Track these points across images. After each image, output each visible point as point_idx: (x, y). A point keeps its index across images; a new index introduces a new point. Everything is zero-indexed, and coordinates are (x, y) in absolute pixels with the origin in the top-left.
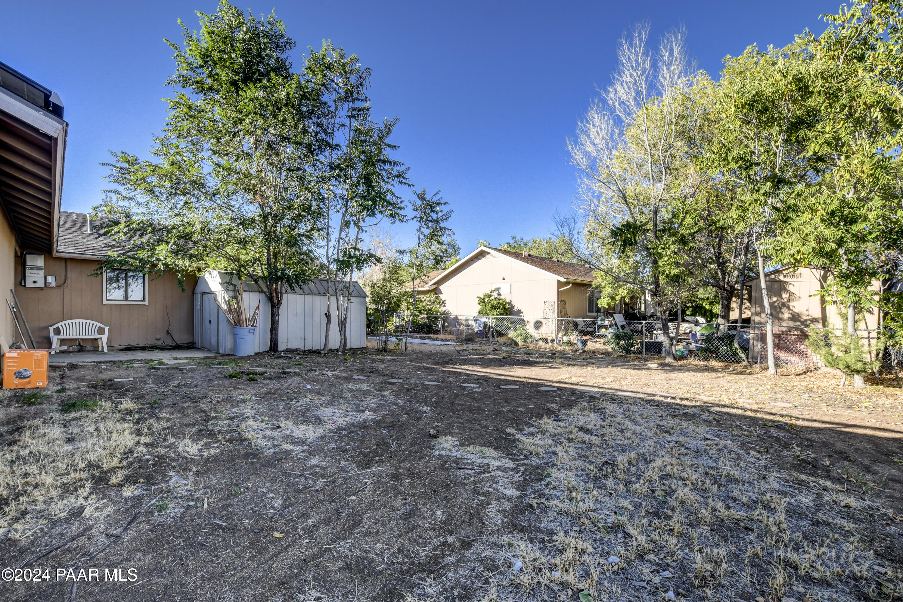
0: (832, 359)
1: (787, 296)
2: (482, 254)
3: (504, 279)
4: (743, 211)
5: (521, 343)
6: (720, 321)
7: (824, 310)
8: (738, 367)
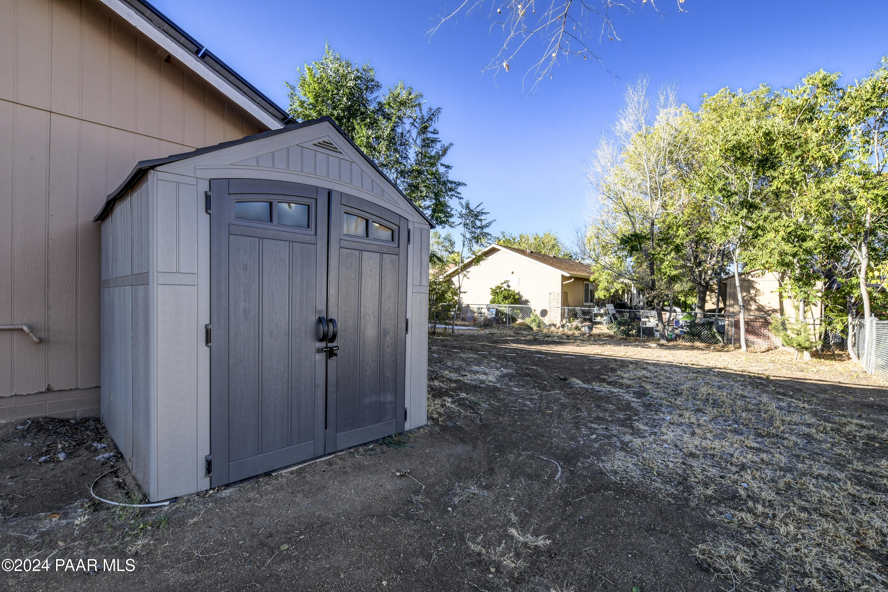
0: (788, 340)
1: (754, 292)
2: (493, 251)
3: (513, 273)
4: (725, 228)
5: (535, 328)
6: (697, 310)
7: (781, 303)
8: (717, 346)
